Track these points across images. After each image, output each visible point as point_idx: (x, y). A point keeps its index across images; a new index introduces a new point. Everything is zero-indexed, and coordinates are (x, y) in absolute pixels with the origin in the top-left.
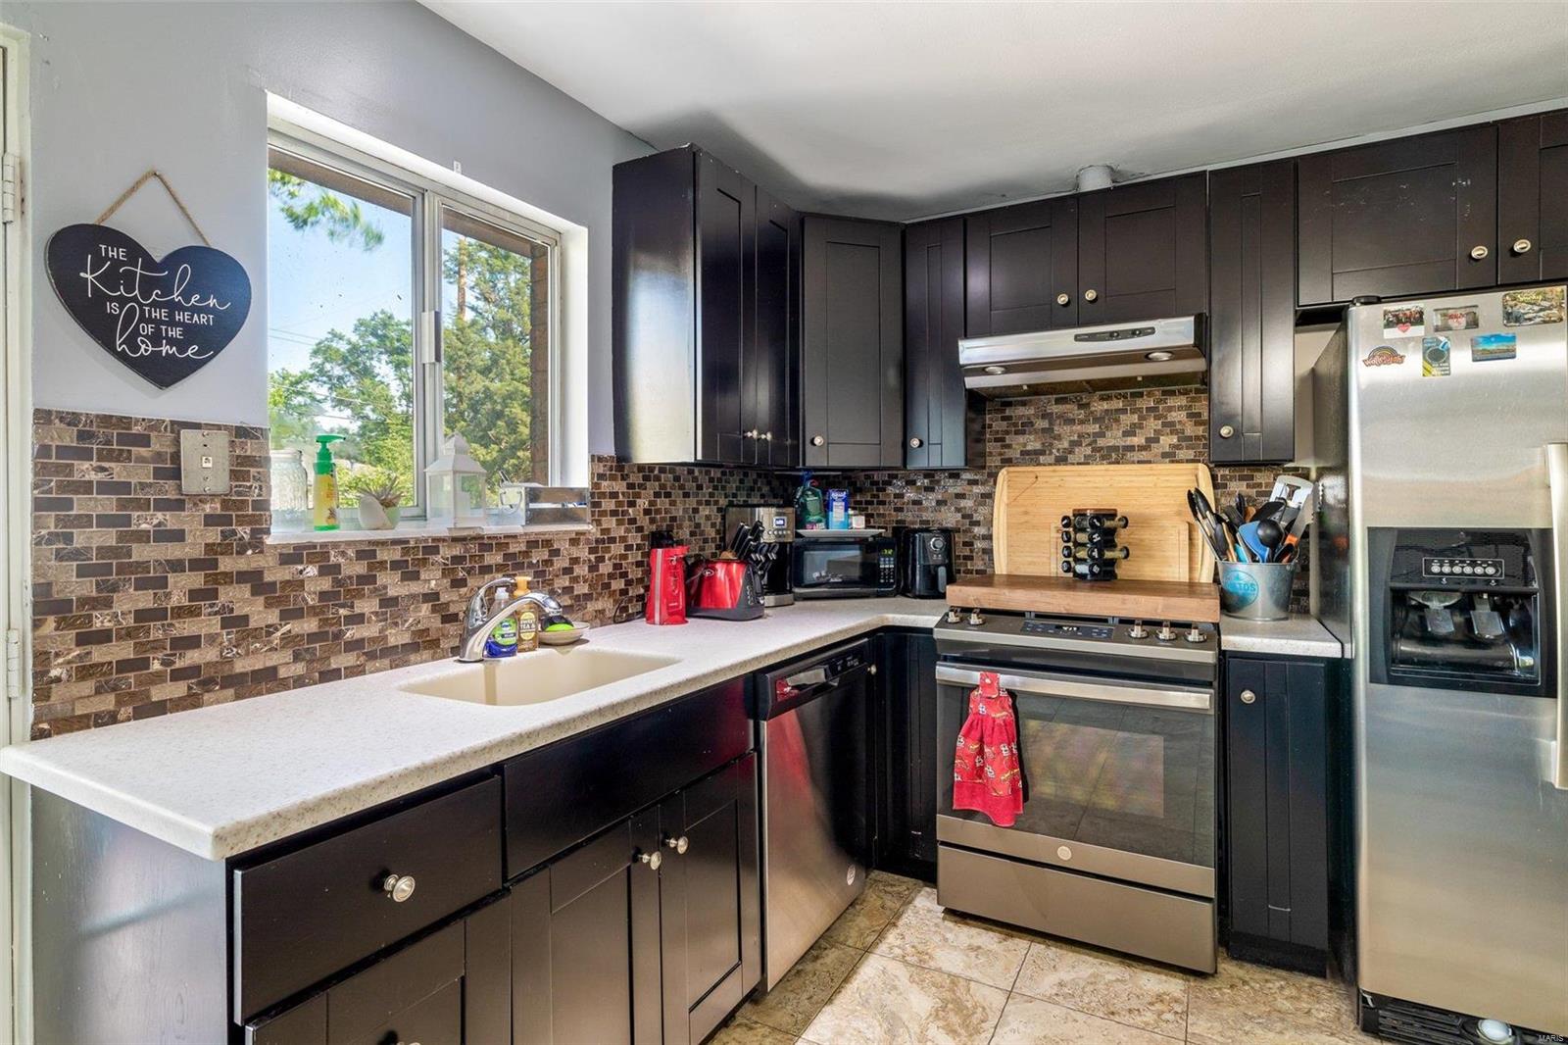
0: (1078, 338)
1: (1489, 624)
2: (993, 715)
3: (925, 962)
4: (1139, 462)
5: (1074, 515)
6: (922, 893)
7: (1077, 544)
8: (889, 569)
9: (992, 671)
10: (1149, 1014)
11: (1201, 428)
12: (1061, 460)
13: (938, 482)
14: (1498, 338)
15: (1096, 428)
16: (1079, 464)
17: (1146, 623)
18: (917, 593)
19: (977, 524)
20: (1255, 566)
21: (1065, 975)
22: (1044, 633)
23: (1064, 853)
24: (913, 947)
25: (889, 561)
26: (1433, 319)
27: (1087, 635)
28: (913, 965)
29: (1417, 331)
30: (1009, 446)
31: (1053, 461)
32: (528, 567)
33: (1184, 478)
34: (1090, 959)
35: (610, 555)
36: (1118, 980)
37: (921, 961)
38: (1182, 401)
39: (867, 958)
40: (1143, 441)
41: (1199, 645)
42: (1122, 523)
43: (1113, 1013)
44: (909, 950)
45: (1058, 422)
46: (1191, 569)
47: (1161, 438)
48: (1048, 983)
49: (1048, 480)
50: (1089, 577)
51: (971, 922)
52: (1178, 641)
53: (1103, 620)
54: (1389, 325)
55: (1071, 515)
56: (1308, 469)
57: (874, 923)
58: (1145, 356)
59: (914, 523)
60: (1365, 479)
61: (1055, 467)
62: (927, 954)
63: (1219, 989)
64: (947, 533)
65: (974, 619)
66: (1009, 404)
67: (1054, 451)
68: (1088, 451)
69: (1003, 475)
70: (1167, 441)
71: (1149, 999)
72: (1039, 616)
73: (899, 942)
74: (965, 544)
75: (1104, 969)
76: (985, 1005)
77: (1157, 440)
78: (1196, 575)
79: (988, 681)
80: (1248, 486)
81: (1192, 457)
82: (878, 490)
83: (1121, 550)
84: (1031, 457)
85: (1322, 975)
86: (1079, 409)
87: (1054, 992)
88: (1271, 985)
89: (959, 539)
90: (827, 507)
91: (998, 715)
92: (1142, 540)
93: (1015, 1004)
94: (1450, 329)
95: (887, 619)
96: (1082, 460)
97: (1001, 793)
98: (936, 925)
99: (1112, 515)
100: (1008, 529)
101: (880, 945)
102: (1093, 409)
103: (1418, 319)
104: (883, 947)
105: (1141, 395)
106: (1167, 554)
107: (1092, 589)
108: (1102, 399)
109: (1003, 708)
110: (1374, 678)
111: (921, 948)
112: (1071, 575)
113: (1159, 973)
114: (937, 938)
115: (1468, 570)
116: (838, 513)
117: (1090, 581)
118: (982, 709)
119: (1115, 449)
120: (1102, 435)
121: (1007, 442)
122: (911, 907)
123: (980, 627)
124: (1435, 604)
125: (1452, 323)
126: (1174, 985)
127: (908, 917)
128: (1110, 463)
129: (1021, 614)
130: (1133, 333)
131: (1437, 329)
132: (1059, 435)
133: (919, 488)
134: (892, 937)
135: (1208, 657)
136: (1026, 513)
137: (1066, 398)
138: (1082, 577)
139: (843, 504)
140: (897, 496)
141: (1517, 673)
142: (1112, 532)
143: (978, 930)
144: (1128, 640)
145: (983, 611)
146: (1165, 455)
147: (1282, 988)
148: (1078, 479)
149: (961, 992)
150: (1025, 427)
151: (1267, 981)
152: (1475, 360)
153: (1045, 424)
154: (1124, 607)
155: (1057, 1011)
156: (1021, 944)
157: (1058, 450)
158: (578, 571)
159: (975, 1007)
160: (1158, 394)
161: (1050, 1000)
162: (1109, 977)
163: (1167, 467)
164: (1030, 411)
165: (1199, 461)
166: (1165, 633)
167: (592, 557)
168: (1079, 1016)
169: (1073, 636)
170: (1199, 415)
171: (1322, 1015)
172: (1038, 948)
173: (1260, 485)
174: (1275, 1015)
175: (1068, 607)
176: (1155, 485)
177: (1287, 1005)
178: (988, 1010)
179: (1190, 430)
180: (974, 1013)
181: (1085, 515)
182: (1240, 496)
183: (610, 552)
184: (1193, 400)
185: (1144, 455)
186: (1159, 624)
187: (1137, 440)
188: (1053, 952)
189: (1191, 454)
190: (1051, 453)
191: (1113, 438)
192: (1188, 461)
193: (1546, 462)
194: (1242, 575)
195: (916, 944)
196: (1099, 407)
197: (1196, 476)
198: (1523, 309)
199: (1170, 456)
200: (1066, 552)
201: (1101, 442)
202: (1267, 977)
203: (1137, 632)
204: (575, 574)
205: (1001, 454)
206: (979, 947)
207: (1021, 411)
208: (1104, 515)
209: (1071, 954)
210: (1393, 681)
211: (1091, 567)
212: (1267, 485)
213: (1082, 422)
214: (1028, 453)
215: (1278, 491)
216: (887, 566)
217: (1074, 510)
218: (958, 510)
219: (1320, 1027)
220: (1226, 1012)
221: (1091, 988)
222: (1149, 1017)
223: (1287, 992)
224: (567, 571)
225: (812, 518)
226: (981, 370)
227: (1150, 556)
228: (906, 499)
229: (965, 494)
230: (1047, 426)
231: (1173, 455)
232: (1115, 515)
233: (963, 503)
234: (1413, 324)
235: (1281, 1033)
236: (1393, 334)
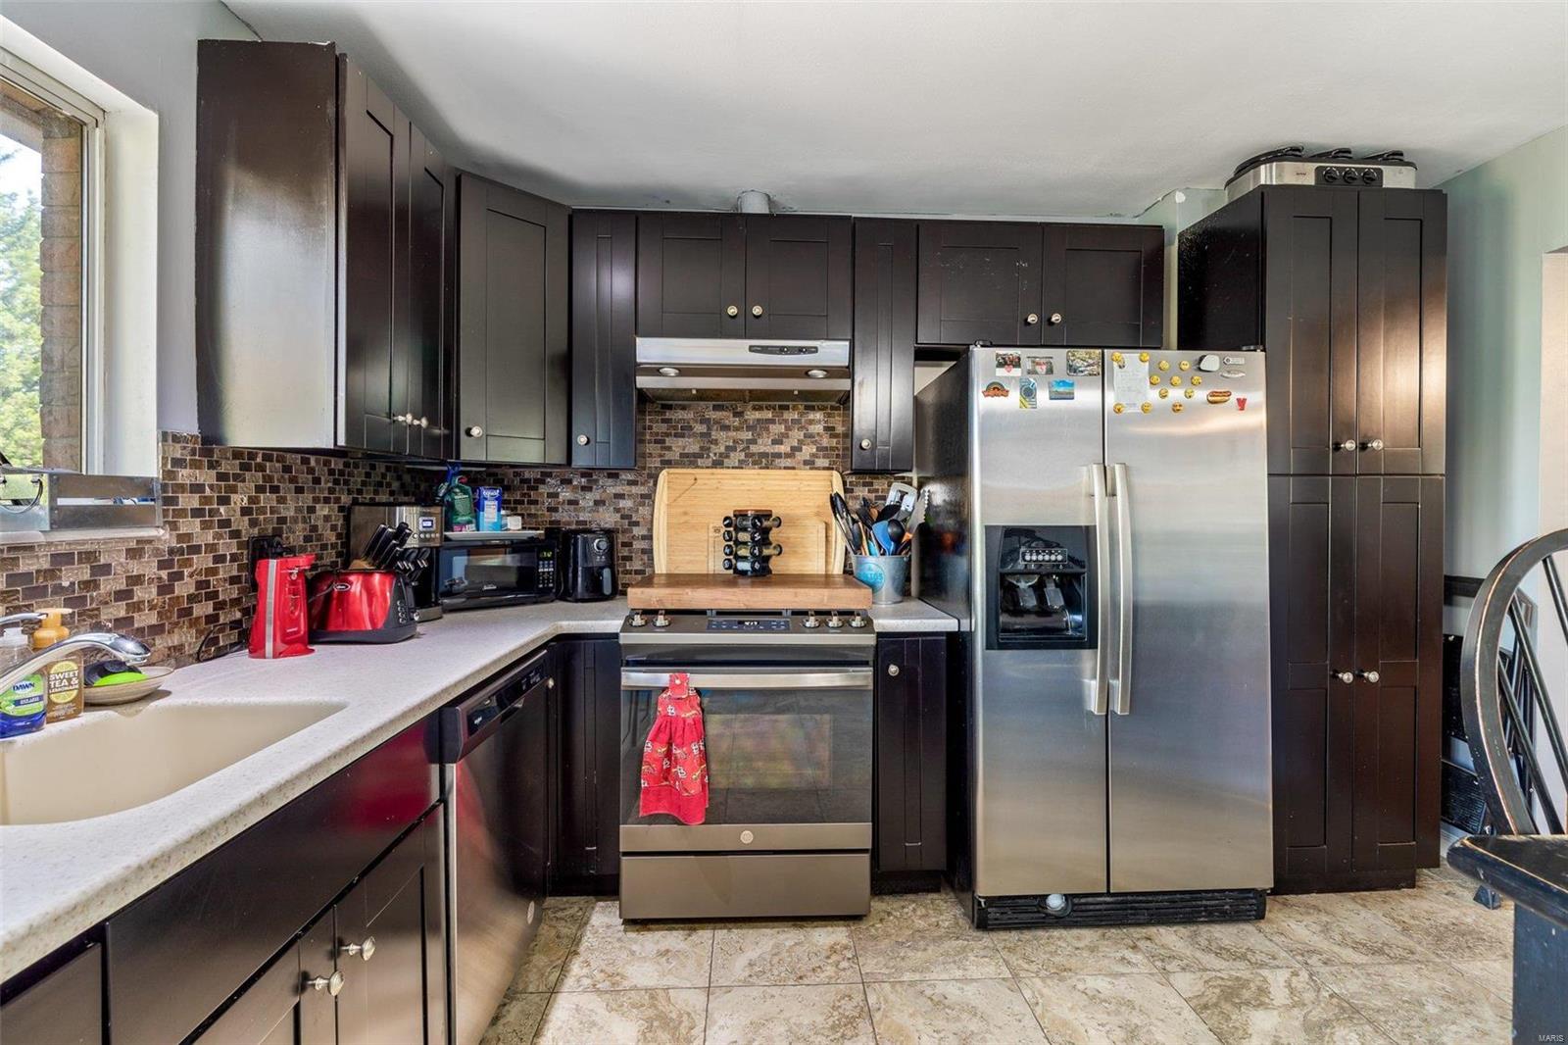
0: (752, 349)
1: (1055, 598)
2: (683, 716)
3: (618, 985)
4: (785, 468)
5: (735, 516)
6: (597, 909)
7: (738, 543)
8: (549, 572)
9: (678, 671)
10: (828, 968)
11: (835, 440)
12: (718, 464)
13: (596, 481)
14: (1064, 383)
15: (749, 435)
16: (733, 468)
17: (818, 613)
18: (579, 597)
19: (637, 524)
20: (883, 558)
21: (752, 954)
22: (729, 629)
23: (747, 836)
24: (602, 971)
25: (543, 564)
26: (1027, 364)
27: (768, 629)
28: (606, 992)
29: (1016, 372)
30: (669, 449)
31: (710, 465)
32: (54, 593)
33: (823, 483)
34: (768, 931)
35: (190, 570)
36: (796, 944)
37: (613, 984)
38: (819, 415)
39: (555, 1000)
40: (789, 449)
41: (861, 630)
42: (777, 523)
43: (801, 978)
44: (599, 976)
45: (715, 427)
46: (827, 562)
47: (804, 447)
48: (739, 967)
49: (706, 482)
50: (749, 573)
51: (653, 926)
52: (845, 627)
53: (778, 613)
54: (1000, 365)
55: (731, 515)
56: (911, 478)
57: (553, 958)
58: (804, 372)
59: (569, 523)
60: (983, 487)
61: (714, 470)
62: (618, 975)
63: (873, 926)
64: (609, 534)
65: (661, 621)
66: (670, 407)
67: (711, 455)
68: (742, 456)
69: (663, 475)
70: (808, 450)
71: (824, 954)
72: (720, 613)
73: (585, 971)
74: (624, 544)
75: (782, 937)
76: (688, 1010)
77: (800, 450)
78: (830, 567)
79: (678, 682)
80: (869, 491)
81: (827, 465)
82: (529, 488)
83: (775, 548)
84: (689, 460)
85: (937, 890)
86: (734, 416)
87: (747, 974)
88: (906, 910)
89: (621, 538)
90: (477, 506)
91: (688, 714)
92: (788, 538)
93: (716, 998)
94: (1036, 373)
95: (561, 627)
96: (737, 465)
97: (692, 792)
98: (619, 940)
99: (767, 515)
100: (668, 530)
101: (565, 981)
102: (746, 417)
103: (1016, 363)
104: (570, 982)
105: (787, 408)
106: (809, 550)
107: (753, 585)
108: (754, 408)
109: (692, 707)
110: (989, 646)
111: (610, 970)
112: (731, 571)
113: (826, 926)
114: (624, 955)
115: (1047, 558)
116: (490, 512)
117: (751, 577)
118: (671, 710)
119: (765, 455)
120: (754, 441)
121: (667, 444)
122: (589, 927)
123: (667, 628)
124: (1023, 585)
125: (1038, 368)
126: (837, 935)
127: (589, 940)
128: (761, 468)
129: (703, 612)
130: (800, 350)
131: (1029, 372)
132: (716, 440)
133: (576, 487)
134: (576, 968)
135: (869, 640)
136: (685, 513)
137: (724, 405)
138: (743, 573)
139: (496, 503)
140: (550, 495)
141: (1070, 633)
142: (766, 531)
143: (662, 932)
144: (803, 629)
145: (668, 612)
146: (806, 463)
147: (914, 910)
148: (734, 482)
149: (662, 1005)
150: (685, 431)
151: (903, 907)
152: (1051, 399)
153: (702, 428)
154: (796, 599)
155: (755, 992)
156: (704, 935)
157: (715, 454)
158: (140, 594)
159: (680, 1016)
160: (801, 407)
161: (746, 984)
162: (789, 943)
163: (806, 473)
164: (688, 415)
165: (832, 469)
166: (834, 621)
167: (164, 574)
168: (775, 991)
169: (756, 630)
170: (833, 429)
171: (947, 923)
172: (721, 934)
173: (877, 491)
174: (918, 934)
175: (747, 603)
176: (799, 489)
177: (921, 924)
178: (693, 1014)
179: (826, 442)
180: (681, 1022)
181: (746, 515)
182: (864, 499)
183: (191, 566)
184: (829, 415)
185: (789, 462)
186: (828, 613)
187: (784, 449)
188: (736, 934)
189: (825, 463)
190: (708, 457)
191: (764, 445)
192: (825, 469)
193: (1090, 477)
194: (873, 566)
195: (604, 967)
196: (752, 416)
197: (831, 482)
198: (1078, 363)
199: (810, 464)
200: (728, 551)
201: (754, 449)
202: (903, 904)
203: (811, 622)
204: (135, 599)
205: (661, 456)
206: (668, 951)
207: (680, 414)
208: (763, 516)
209: (751, 931)
210: (1002, 646)
211: (753, 563)
212: (883, 490)
213: (737, 429)
214: (687, 455)
215: (892, 497)
216: (546, 570)
217: (735, 511)
218: (617, 510)
219: (948, 936)
220: (884, 944)
221: (776, 960)
222: (830, 970)
223: (919, 913)
224: (122, 595)
225: (460, 519)
226: (655, 370)
227: (795, 552)
228: (561, 499)
229: (624, 495)
230: (705, 431)
231: (813, 463)
232: (771, 515)
233: (622, 504)
234: (1014, 366)
235: (925, 950)
236: (1001, 372)
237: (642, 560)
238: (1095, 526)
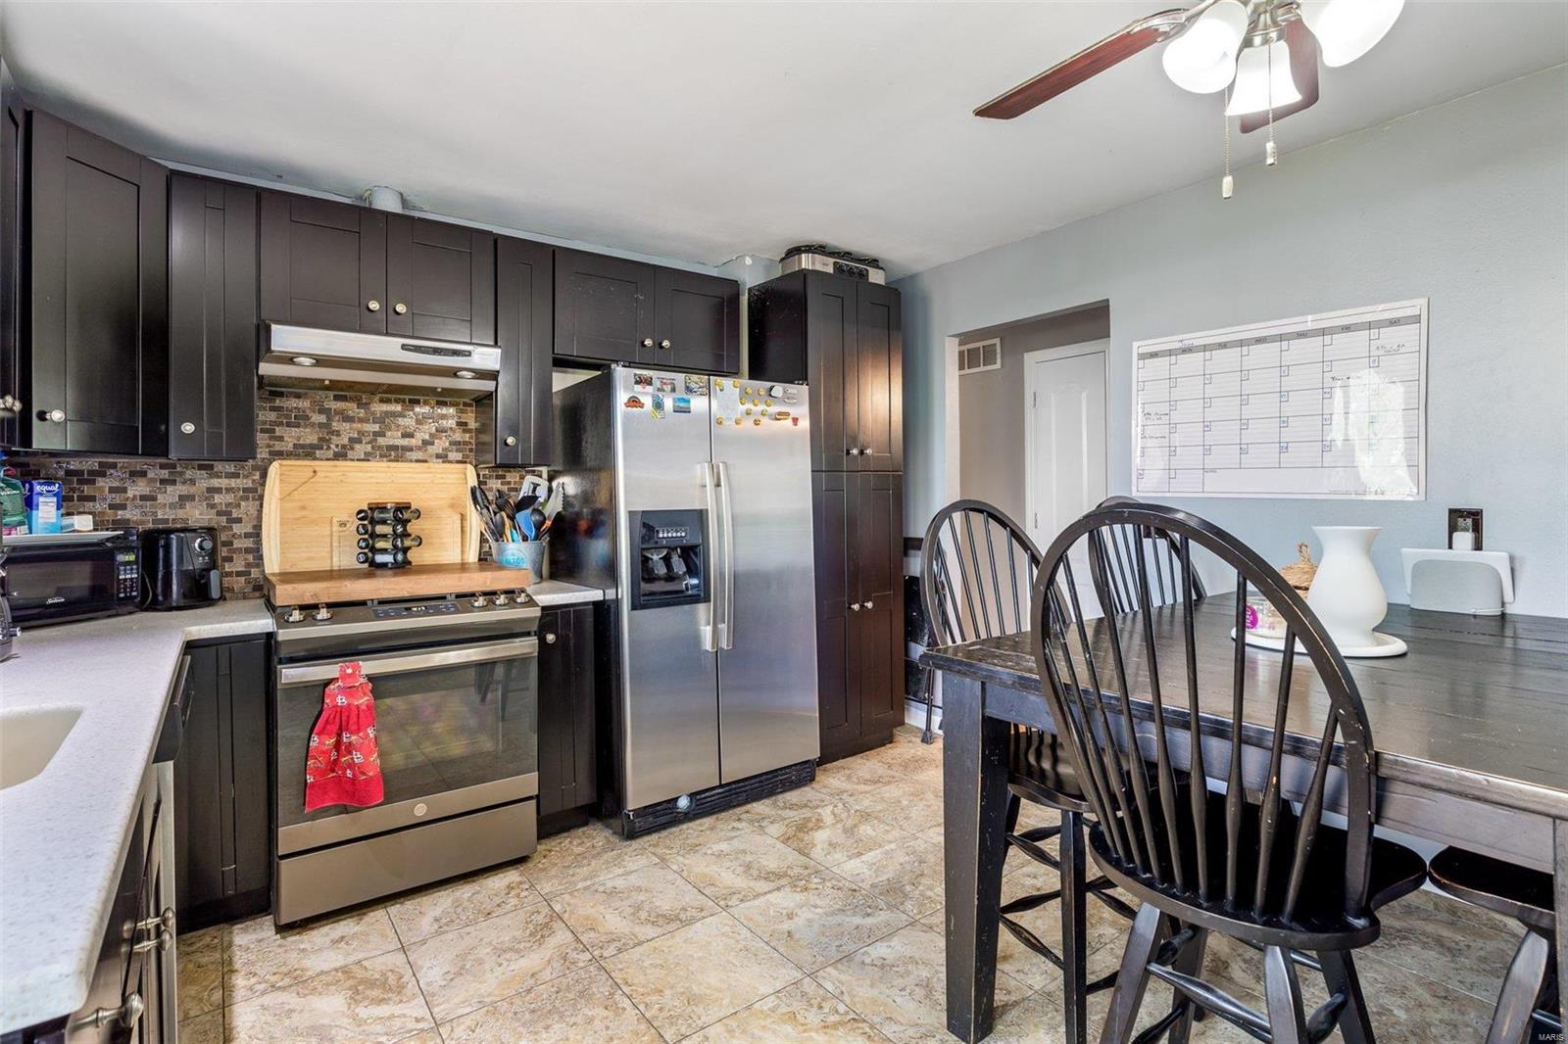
0: (404, 347)
1: (679, 566)
2: (356, 703)
3: (301, 977)
4: (417, 461)
5: (370, 509)
6: (236, 931)
7: (374, 536)
8: (132, 579)
9: (351, 661)
10: (511, 900)
11: (468, 435)
12: (341, 455)
13: (181, 474)
14: (684, 400)
15: (376, 427)
16: (358, 460)
17: (485, 594)
19: (239, 520)
20: (525, 544)
21: (437, 912)
22: (399, 616)
23: (420, 809)
24: (274, 974)
25: (125, 570)
26: (657, 383)
27: (438, 612)
28: (291, 986)
29: (649, 389)
30: (281, 439)
31: (331, 456)
33: (456, 476)
34: (440, 894)
36: (474, 894)
37: (295, 978)
38: (452, 410)
39: (231, 1012)
40: (420, 443)
41: (524, 605)
42: (416, 515)
43: (489, 914)
44: (273, 979)
45: (337, 418)
46: (463, 552)
47: (436, 441)
48: (426, 924)
49: (328, 474)
50: (390, 565)
51: (314, 925)
52: (512, 603)
53: (443, 598)
54: (637, 383)
55: (366, 508)
56: (541, 472)
57: (204, 983)
58: (454, 373)
59: (142, 523)
61: (336, 462)
62: (295, 970)
63: (540, 862)
64: (211, 531)
65: (323, 614)
66: (281, 395)
67: (332, 446)
68: (369, 448)
69: (274, 469)
70: (440, 445)
71: (505, 892)
72: (382, 602)
73: (253, 980)
74: (224, 544)
75: (458, 894)
76: (389, 968)
77: (433, 444)
78: (466, 556)
79: (349, 671)
80: (502, 484)
81: (460, 459)
82: (80, 482)
83: (413, 540)
84: (306, 452)
85: (585, 824)
86: (358, 408)
87: (436, 927)
88: (563, 845)
89: (223, 537)
90: (29, 503)
91: (361, 701)
92: (423, 530)
93: (414, 952)
94: (664, 391)
95: (190, 633)
96: (362, 457)
97: (371, 774)
98: (280, 946)
99: (406, 507)
100: (281, 524)
101: (234, 994)
102: (373, 409)
103: (649, 382)
104: (239, 994)
105: (418, 402)
106: (445, 540)
107: (395, 575)
108: (382, 401)
109: (365, 694)
110: (634, 607)
111: (284, 969)
112: (366, 565)
113: (496, 874)
114: (294, 955)
115: (674, 535)
116: (47, 511)
117: (391, 568)
118: (341, 700)
119: (395, 448)
120: (382, 434)
121: (277, 434)
122: (235, 948)
123: (330, 620)
124: (655, 557)
125: (665, 387)
126: (512, 876)
127: (239, 959)
128: (390, 461)
129: (363, 603)
130: (456, 353)
131: (659, 390)
132: (338, 431)
133: (153, 480)
134: (240, 981)
135: (536, 612)
136: (303, 508)
137: (346, 396)
138: (384, 566)
139: (55, 499)
140: (112, 490)
141: (690, 592)
142: (405, 523)
143: (329, 927)
144: (472, 609)
146: (438, 456)
147: (571, 842)
148: (360, 474)
149: (360, 973)
150: (300, 420)
151: (560, 843)
152: (675, 411)
153: (323, 419)
154: (460, 584)
155: (450, 936)
156: (378, 915)
157: (337, 446)
159: (383, 974)
160: (433, 402)
161: (439, 933)
162: (466, 896)
163: (438, 466)
164: (305, 404)
165: (465, 462)
166: (502, 600)
168: (468, 929)
169: (426, 614)
170: (466, 424)
171: (601, 843)
172: (395, 909)
173: (509, 483)
174: (579, 858)
175: (411, 590)
176: (432, 482)
177: (580, 849)
178: (397, 970)
179: (458, 436)
180: (387, 979)
181: (385, 508)
182: (498, 491)
184: (462, 412)
185: (419, 455)
186: (494, 593)
187: (413, 442)
188: (409, 905)
189: (459, 456)
190: (329, 448)
191: (393, 438)
192: (458, 462)
193: (703, 474)
194: (515, 552)
195: (275, 971)
196: (379, 408)
197: (465, 474)
198: (693, 385)
199: (443, 457)
200: (363, 544)
201: (381, 441)
202: (559, 841)
203: (480, 602)
205: (269, 446)
206: (343, 938)
207: (293, 403)
208: (403, 508)
209: (425, 898)
210: (644, 607)
211: (395, 555)
212: (515, 483)
213: (361, 420)
214: (303, 446)
215: (525, 490)
216: (128, 576)
217: (369, 504)
218: (212, 506)
219: (604, 850)
220: (553, 872)
221: (459, 910)
222: (513, 901)
223: (575, 843)
225: (7, 520)
226: (289, 359)
227: (431, 544)
228: (130, 494)
229: (220, 488)
230: (325, 421)
231: (446, 456)
232: (410, 508)
233: (217, 499)
234: (648, 384)
235: (589, 865)
236: (638, 388)
237: (245, 559)
238: (707, 510)
